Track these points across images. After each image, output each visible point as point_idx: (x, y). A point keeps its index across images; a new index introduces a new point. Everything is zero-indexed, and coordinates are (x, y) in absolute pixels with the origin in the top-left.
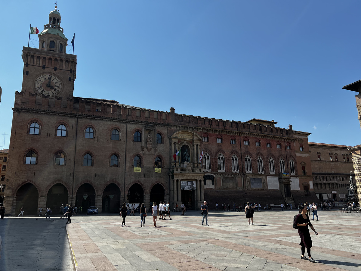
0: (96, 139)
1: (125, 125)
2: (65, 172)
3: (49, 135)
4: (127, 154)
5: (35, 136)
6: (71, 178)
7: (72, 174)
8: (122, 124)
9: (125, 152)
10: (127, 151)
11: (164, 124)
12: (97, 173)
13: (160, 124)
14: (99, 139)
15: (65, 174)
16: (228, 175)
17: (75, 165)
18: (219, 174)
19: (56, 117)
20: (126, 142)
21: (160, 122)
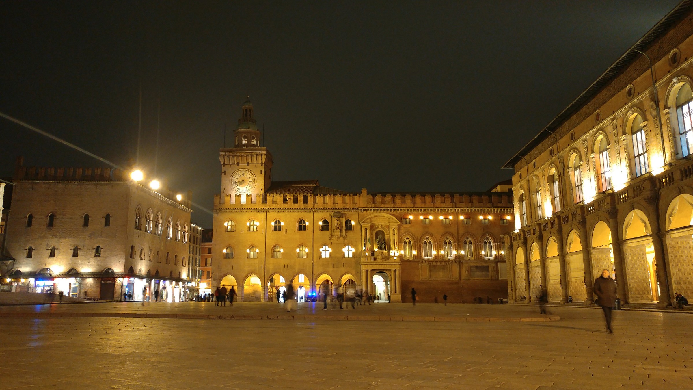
0: (284, 231)
1: (311, 214)
2: (258, 264)
3: (243, 231)
4: (314, 244)
5: (231, 233)
6: (263, 269)
7: (263, 267)
8: (308, 214)
9: (312, 242)
10: (314, 241)
11: (354, 209)
12: (286, 265)
13: (349, 209)
14: (286, 231)
15: (258, 267)
16: (437, 263)
17: (266, 257)
18: (424, 262)
19: (247, 213)
20: (313, 232)
21: (350, 207)
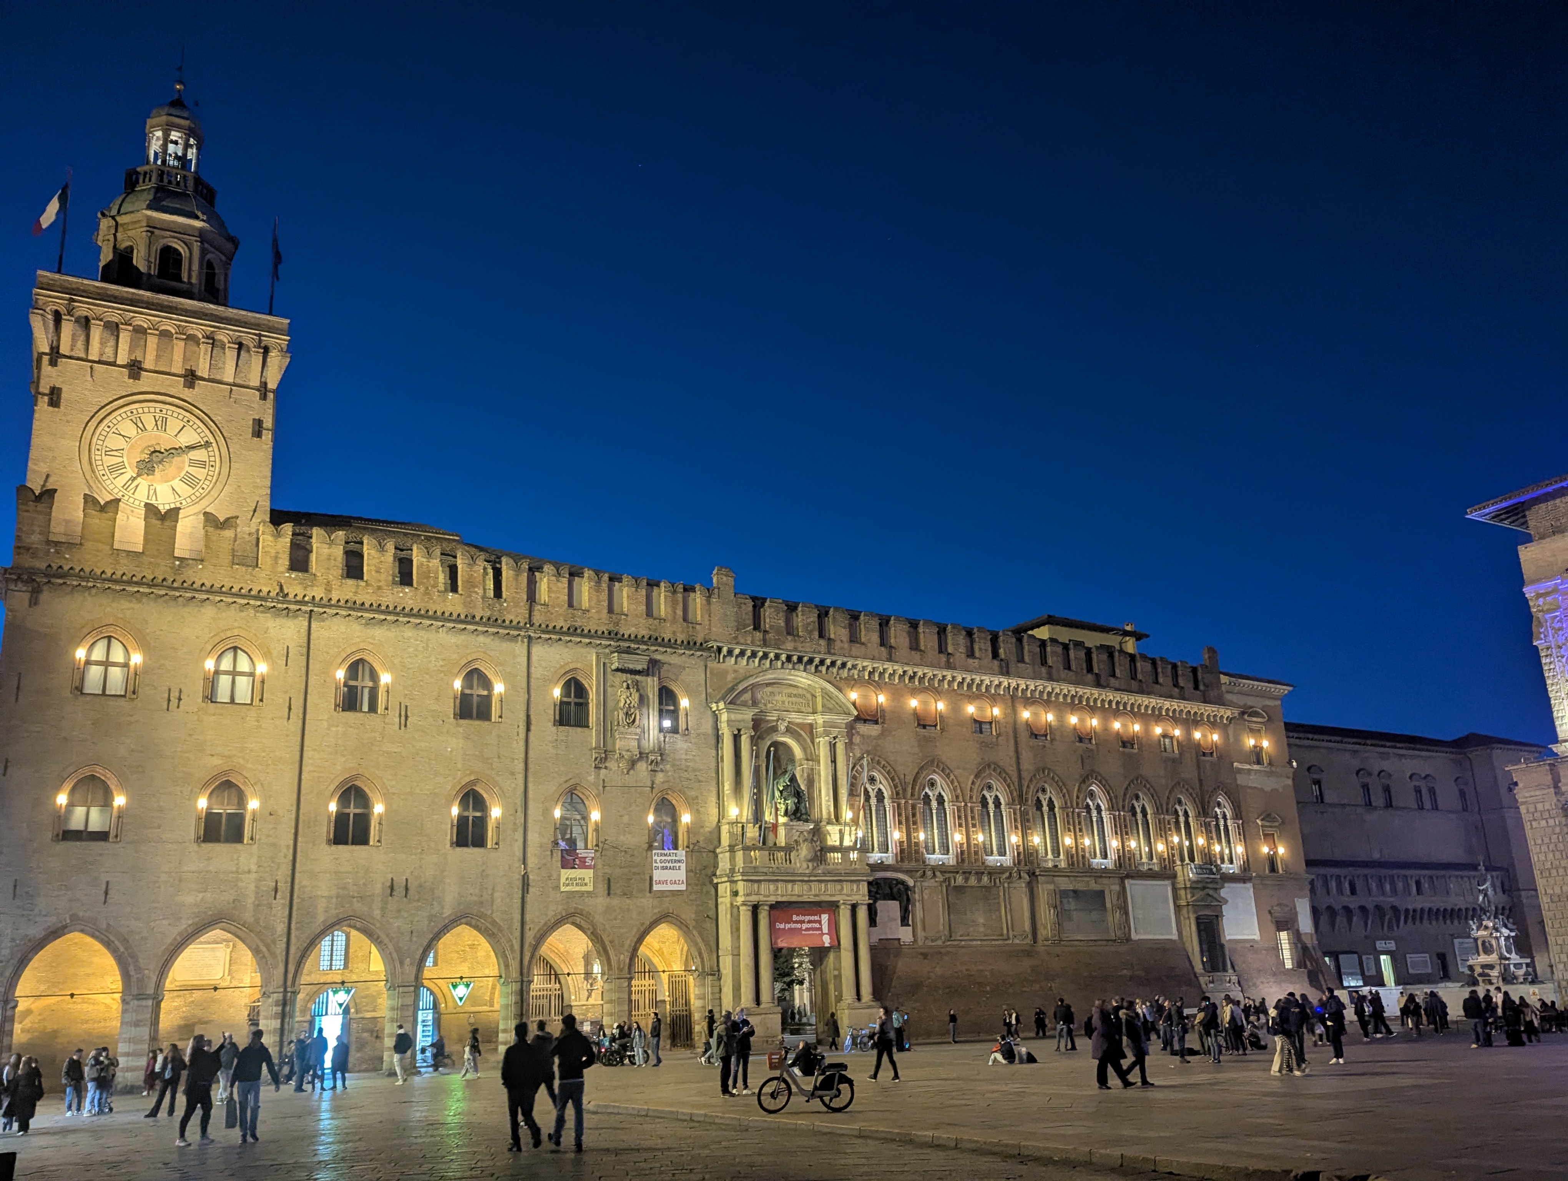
0: (390, 716)
1: (520, 648)
2: (253, 876)
3: (180, 699)
4: (531, 786)
5: (112, 702)
6: (280, 903)
7: (284, 887)
8: (506, 645)
9: (522, 776)
10: (531, 771)
11: (690, 645)
12: (400, 880)
13: (670, 644)
14: (407, 717)
15: (252, 887)
16: (967, 880)
17: (300, 839)
18: (929, 873)
19: (209, 612)
20: (528, 729)
21: (674, 633)
